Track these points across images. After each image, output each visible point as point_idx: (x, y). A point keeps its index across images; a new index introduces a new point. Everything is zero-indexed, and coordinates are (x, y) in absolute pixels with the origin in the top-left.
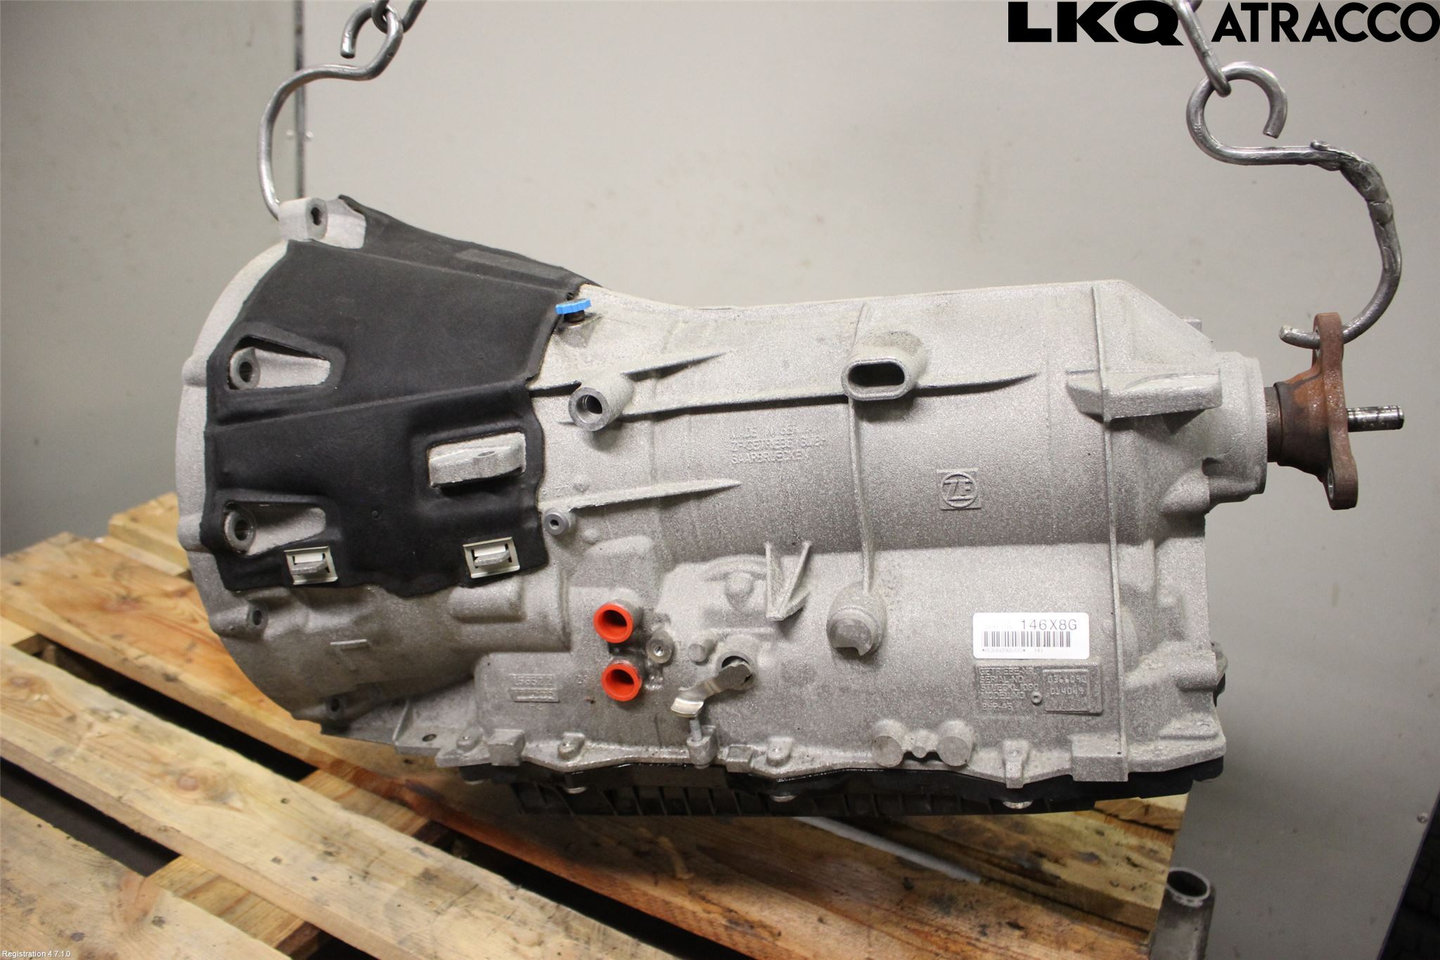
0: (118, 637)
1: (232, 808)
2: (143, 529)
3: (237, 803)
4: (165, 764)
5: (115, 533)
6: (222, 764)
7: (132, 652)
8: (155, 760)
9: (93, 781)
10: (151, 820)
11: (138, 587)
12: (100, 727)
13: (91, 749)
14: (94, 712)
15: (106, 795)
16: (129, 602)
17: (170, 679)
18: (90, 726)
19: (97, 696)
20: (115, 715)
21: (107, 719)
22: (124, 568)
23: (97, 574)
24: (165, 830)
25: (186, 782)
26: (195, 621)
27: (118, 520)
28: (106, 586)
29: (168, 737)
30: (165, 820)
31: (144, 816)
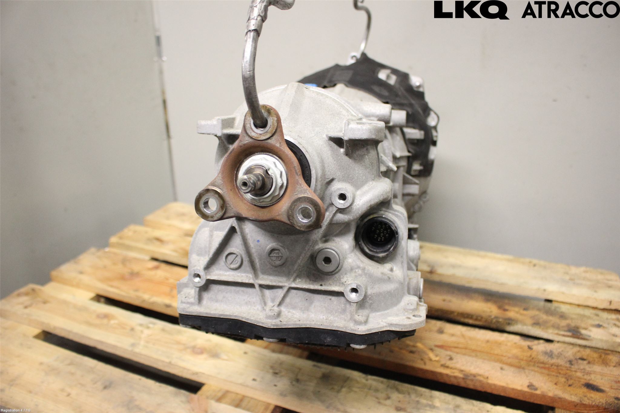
0: (137, 290)
1: (224, 360)
2: (127, 242)
3: (225, 357)
4: (184, 344)
5: (114, 245)
6: (209, 340)
7: (146, 297)
8: (178, 343)
9: (155, 356)
10: (188, 370)
11: (136, 268)
12: (147, 332)
13: (147, 342)
14: (141, 325)
15: (163, 361)
16: (134, 275)
17: (168, 306)
18: (142, 332)
19: (138, 318)
20: (151, 326)
21: (148, 328)
22: (125, 261)
23: (114, 264)
24: (197, 374)
25: (198, 351)
26: (167, 279)
27: (113, 240)
28: (120, 269)
29: (179, 332)
30: (196, 369)
31: (184, 368)
